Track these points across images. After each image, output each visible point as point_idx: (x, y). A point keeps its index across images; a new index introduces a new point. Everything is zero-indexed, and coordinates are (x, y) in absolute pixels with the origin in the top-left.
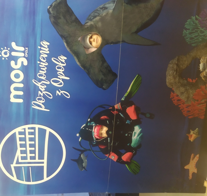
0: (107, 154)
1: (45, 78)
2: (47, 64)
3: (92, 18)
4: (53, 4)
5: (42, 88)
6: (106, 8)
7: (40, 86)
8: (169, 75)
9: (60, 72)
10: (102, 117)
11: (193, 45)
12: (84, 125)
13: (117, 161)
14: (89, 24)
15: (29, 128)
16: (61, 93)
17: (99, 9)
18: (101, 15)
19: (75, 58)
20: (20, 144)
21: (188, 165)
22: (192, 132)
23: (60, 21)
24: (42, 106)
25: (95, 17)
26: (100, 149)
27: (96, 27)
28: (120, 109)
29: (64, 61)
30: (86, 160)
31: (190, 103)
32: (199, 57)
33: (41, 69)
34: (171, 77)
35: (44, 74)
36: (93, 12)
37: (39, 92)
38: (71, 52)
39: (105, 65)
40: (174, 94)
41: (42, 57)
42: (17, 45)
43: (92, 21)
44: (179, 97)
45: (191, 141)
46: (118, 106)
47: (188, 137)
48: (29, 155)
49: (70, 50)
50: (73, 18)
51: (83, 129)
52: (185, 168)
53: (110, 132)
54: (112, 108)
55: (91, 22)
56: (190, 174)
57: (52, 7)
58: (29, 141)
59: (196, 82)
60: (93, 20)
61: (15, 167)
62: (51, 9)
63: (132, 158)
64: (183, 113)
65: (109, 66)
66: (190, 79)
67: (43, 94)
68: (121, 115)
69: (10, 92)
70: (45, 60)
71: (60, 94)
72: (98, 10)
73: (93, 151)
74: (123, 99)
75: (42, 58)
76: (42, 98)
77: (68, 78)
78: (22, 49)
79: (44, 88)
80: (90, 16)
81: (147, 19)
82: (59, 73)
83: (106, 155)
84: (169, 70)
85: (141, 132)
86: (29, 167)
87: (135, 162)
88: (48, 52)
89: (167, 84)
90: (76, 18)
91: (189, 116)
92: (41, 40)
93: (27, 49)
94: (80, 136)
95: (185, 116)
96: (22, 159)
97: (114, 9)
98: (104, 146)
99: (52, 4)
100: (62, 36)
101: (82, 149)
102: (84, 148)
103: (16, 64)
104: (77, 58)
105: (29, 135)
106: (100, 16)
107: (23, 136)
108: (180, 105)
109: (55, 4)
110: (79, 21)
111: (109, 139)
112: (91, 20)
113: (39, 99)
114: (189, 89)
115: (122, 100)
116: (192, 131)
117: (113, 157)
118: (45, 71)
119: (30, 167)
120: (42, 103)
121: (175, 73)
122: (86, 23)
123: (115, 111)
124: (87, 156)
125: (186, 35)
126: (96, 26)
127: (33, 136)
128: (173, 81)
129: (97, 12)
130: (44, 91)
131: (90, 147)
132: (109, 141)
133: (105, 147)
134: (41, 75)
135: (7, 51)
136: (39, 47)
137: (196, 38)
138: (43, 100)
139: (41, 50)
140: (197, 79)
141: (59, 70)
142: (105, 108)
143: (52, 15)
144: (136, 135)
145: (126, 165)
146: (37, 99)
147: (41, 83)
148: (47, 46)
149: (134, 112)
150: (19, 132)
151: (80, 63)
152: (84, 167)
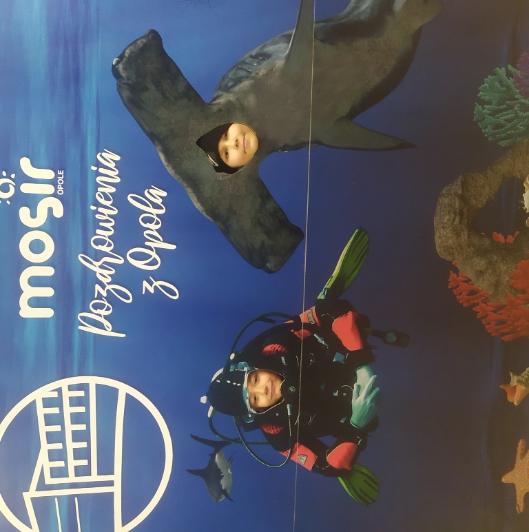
0: (285, 450)
1: (112, 248)
2: (115, 212)
3: (230, 84)
4: (127, 51)
5: (105, 276)
6: (266, 56)
7: (98, 271)
8: (443, 227)
9: (152, 230)
10: (268, 348)
11: (503, 144)
12: (221, 371)
13: (314, 467)
14: (222, 101)
15: (71, 388)
16: (155, 287)
17: (249, 60)
18: (253, 75)
19: (189, 190)
20: (47, 433)
21: (512, 472)
22: (514, 380)
23: (145, 95)
24: (106, 323)
25: (238, 81)
26: (266, 435)
27: (243, 109)
28: (316, 323)
29: (159, 201)
30: (229, 470)
31: (503, 301)
32: (521, 176)
33: (101, 224)
34: (448, 231)
35: (109, 237)
36: (232, 69)
37: (98, 287)
38: (178, 177)
39: (270, 206)
40: (458, 276)
41: (102, 192)
42: (34, 165)
43: (231, 92)
44: (473, 284)
45: (513, 403)
46: (310, 316)
47: (505, 394)
48: (72, 463)
50: (181, 87)
51: (219, 381)
52: (504, 480)
53: (291, 389)
54: (292, 321)
55: (228, 95)
56: (518, 498)
57: (125, 59)
58: (72, 423)
59: (514, 241)
60: (233, 90)
62: (120, 67)
64: (486, 326)
65: (280, 208)
66: (500, 235)
67: (108, 291)
68: (319, 339)
69: (20, 292)
70: (111, 202)
71: (152, 290)
72: (247, 61)
73: (246, 443)
74: (321, 296)
75: (101, 198)
76: (106, 303)
77: (173, 247)
78: (49, 174)
79: (109, 275)
80: (224, 78)
81: (376, 80)
82: (148, 235)
83: (284, 454)
84: (440, 212)
85: (374, 386)
87: (364, 470)
88: (118, 180)
89: (438, 250)
90: (189, 88)
91: (504, 334)
92: (99, 150)
93: (60, 173)
94: (211, 401)
95: (493, 335)
96: (52, 476)
97: (288, 57)
98: (276, 428)
99: (124, 53)
100: (153, 137)
101: (217, 438)
102: (222, 437)
103: (34, 215)
104: (194, 193)
105: (71, 405)
106: (252, 78)
107: (56, 410)
108: (478, 304)
109: (132, 52)
110: (197, 95)
112: (227, 89)
113: (96, 306)
114: (497, 261)
115: (318, 298)
116: (514, 376)
117: (303, 458)
118: (111, 230)
119: (76, 499)
120: (106, 317)
121: (457, 222)
122: (215, 99)
123: (302, 330)
124: (229, 459)
125: (483, 119)
126: (241, 104)
127: (82, 409)
128: (454, 243)
129: (245, 67)
130: (109, 284)
131: (239, 431)
132: (289, 414)
133: (278, 429)
134: (102, 242)
135: (8, 181)
136: (94, 168)
137: (509, 125)
138: (108, 309)
139: (98, 174)
140: (517, 232)
141: (148, 225)
142: (273, 322)
143: (125, 81)
144: (363, 394)
145: (340, 478)
146: (92, 306)
147: (100, 263)
148: (114, 164)
149: (352, 329)
150: (44, 399)
151: (203, 204)
152: (225, 490)
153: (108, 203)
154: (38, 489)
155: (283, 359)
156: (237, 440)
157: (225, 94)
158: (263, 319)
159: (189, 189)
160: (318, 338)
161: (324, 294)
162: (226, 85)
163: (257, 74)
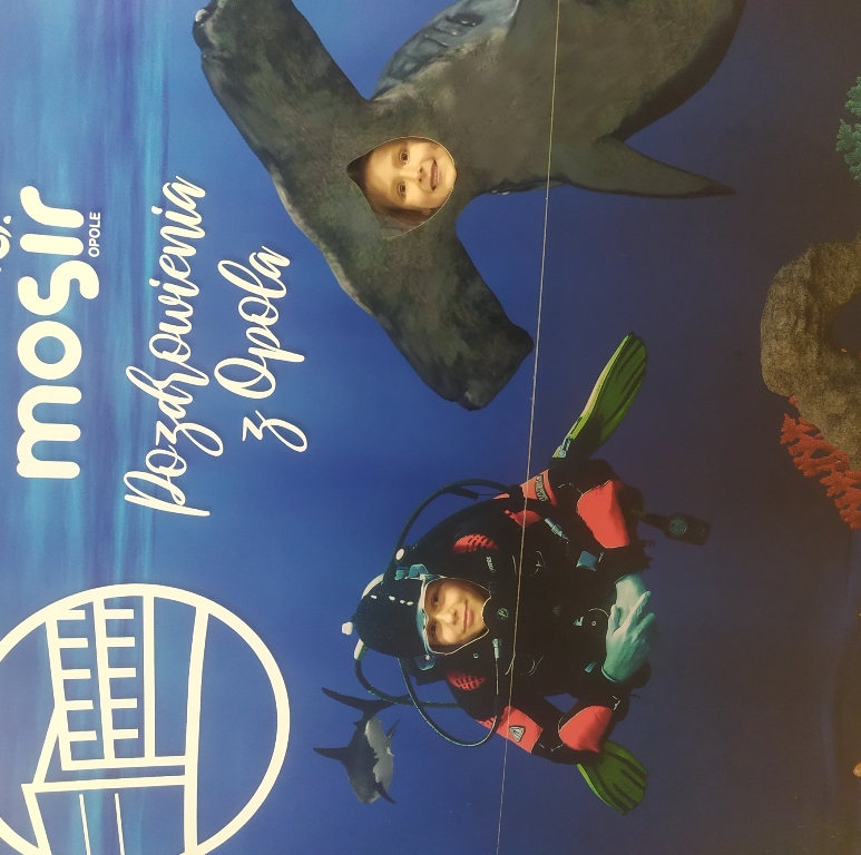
0: (487, 717)
1: (187, 356)
2: (195, 292)
3: (409, 66)
5: (175, 407)
6: (474, 19)
7: (162, 397)
8: (776, 337)
9: (262, 327)
10: (463, 541)
13: (537, 747)
14: (393, 96)
15: (109, 604)
16: (266, 430)
17: (442, 25)
19: (330, 257)
20: (66, 682)
23: (254, 80)
24: (175, 491)
25: (424, 61)
26: (456, 691)
27: (431, 113)
28: (549, 500)
29: (275, 275)
30: (388, 749)
33: (169, 313)
34: (784, 343)
35: (183, 337)
36: (414, 38)
37: (160, 427)
38: (310, 231)
39: (474, 290)
40: (798, 423)
41: (170, 255)
43: (410, 81)
44: (822, 439)
46: (540, 486)
48: (111, 735)
49: (307, 224)
50: (319, 68)
52: (857, 771)
53: (502, 613)
54: (507, 495)
55: (404, 86)
58: (111, 665)
60: (413, 77)
61: (41, 797)
63: (605, 733)
64: (842, 511)
65: (492, 295)
67: (180, 434)
68: (554, 528)
70: (187, 274)
71: (259, 434)
73: (421, 705)
74: (560, 453)
75: (169, 265)
76: (175, 455)
77: (300, 358)
78: (74, 219)
79: (181, 406)
80: (397, 56)
83: (485, 724)
84: (773, 310)
85: (645, 609)
86: (109, 793)
88: (201, 234)
89: (766, 377)
90: (334, 69)
93: (94, 218)
94: (360, 631)
95: (852, 525)
96: (74, 758)
97: (514, 23)
98: (473, 680)
100: (267, 156)
101: (370, 696)
102: (378, 693)
103: (44, 293)
104: (340, 261)
105: (110, 634)
106: (449, 58)
107: (82, 643)
108: (828, 473)
109: (230, 1)
110: (348, 84)
111: (495, 643)
112: (404, 76)
113: (157, 461)
115: (554, 456)
117: (519, 731)
118: (185, 325)
119: (117, 795)
120: (174, 481)
121: (800, 329)
122: (381, 93)
123: (525, 511)
124: (391, 732)
125: (853, 148)
126: (427, 105)
127: (129, 642)
128: (793, 365)
129: (435, 36)
130: (181, 421)
131: (409, 683)
132: (497, 657)
133: (477, 682)
134: (165, 345)
136: (157, 211)
138: (180, 465)
141: (254, 318)
143: (217, 53)
144: (626, 623)
145: (579, 766)
146: (151, 460)
147: (165, 384)
148: (193, 205)
149: (612, 511)
150: (60, 623)
151: (354, 283)
152: (380, 783)
153: (181, 276)
154: (48, 779)
155: (489, 560)
156: (404, 700)
157: (400, 85)
158: (456, 489)
159: (330, 255)
160: (551, 525)
161: (564, 449)
162: (402, 67)
163: (458, 50)
